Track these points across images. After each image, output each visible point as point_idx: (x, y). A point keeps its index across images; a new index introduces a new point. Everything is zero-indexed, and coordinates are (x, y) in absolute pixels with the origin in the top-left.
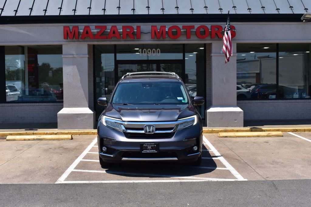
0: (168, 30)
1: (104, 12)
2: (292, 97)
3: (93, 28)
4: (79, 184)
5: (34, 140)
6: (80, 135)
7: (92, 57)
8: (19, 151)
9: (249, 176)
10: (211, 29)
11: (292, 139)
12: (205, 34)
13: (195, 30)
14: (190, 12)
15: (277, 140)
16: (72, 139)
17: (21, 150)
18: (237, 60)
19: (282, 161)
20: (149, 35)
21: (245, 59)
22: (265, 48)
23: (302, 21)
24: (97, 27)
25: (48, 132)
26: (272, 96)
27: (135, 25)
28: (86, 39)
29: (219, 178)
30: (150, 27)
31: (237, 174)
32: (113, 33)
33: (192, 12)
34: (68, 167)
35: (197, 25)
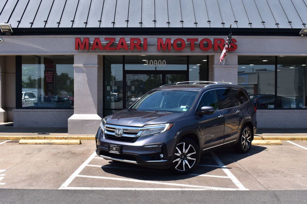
0: (174, 42)
1: (114, 25)
2: (290, 107)
3: (103, 40)
4: (81, 190)
5: (45, 144)
6: (88, 140)
7: (102, 67)
8: (29, 155)
9: (250, 186)
10: (214, 42)
11: (291, 147)
12: (208, 47)
13: (198, 42)
14: (194, 26)
15: (276, 148)
16: (81, 143)
17: (31, 153)
18: (238, 72)
19: (283, 170)
20: (156, 47)
21: (244, 72)
22: (264, 61)
23: (300, 35)
24: (106, 39)
25: (59, 137)
26: (270, 105)
27: (142, 38)
28: (96, 50)
29: (221, 187)
30: (156, 39)
31: (238, 183)
32: (121, 45)
33: (196, 25)
34: (73, 172)
35: (200, 38)
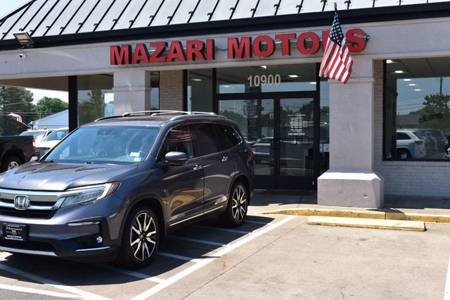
0: (254, 43)
10: (323, 39)
12: (312, 46)
13: (296, 41)
24: (152, 45)
27: (205, 39)
28: (143, 64)
32: (174, 53)
33: (299, 10)
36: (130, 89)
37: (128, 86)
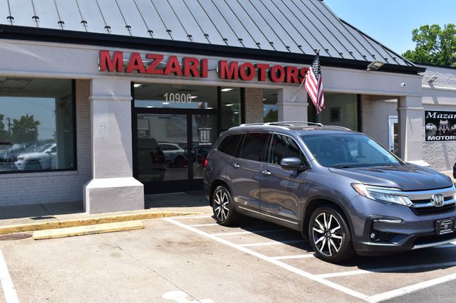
0: (241, 68)
3: (144, 57)
5: (84, 234)
6: (134, 220)
16: (144, 227)
20: (214, 73)
23: (366, 69)
32: (172, 67)
36: (115, 98)
37: (111, 95)
